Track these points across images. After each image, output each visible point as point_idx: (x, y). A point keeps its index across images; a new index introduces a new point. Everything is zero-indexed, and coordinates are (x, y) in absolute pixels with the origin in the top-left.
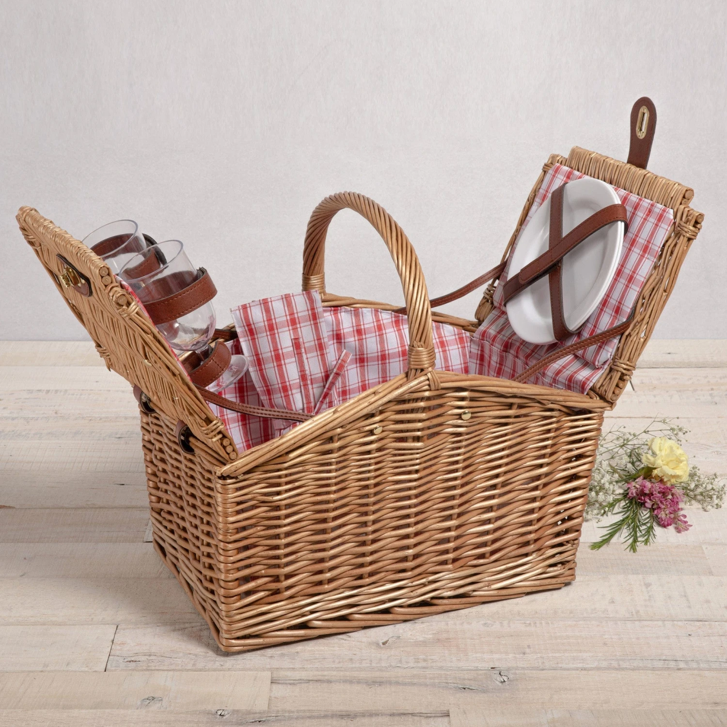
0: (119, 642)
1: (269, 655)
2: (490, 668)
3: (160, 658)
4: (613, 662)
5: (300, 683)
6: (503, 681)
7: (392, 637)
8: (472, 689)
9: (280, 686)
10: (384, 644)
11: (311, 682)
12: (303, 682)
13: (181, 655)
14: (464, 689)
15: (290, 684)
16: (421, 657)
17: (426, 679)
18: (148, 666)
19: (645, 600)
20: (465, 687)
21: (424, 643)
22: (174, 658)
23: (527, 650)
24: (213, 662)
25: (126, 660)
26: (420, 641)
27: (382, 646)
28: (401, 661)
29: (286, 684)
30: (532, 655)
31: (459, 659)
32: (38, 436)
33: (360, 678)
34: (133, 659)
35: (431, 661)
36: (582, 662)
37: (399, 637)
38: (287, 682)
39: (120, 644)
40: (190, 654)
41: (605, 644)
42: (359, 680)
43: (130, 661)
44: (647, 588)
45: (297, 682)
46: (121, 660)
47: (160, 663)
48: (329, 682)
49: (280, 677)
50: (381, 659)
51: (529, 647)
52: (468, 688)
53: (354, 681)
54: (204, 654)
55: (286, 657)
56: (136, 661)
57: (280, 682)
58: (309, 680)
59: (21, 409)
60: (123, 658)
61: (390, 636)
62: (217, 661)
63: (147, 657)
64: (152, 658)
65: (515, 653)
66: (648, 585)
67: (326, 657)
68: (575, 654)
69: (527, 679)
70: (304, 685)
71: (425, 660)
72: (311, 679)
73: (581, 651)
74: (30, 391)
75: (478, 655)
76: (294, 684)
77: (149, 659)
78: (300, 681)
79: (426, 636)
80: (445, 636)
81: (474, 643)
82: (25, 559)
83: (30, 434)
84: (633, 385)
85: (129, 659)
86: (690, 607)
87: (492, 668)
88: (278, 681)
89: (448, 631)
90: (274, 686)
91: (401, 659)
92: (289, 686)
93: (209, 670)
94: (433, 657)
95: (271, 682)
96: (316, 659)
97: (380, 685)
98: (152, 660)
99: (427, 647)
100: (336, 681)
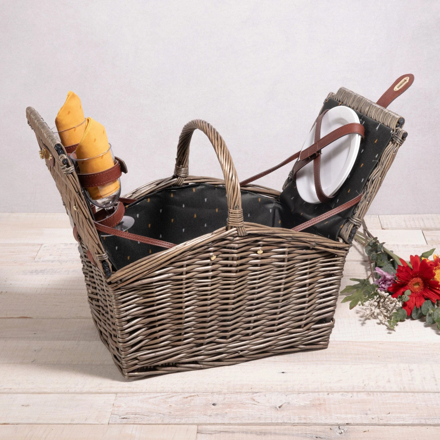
0: (117, 406)
1: (209, 415)
2: (345, 424)
3: (142, 416)
4: (422, 420)
5: (215, 433)
6: (341, 432)
7: (285, 403)
8: (321, 438)
9: (203, 435)
10: (280, 407)
11: (222, 433)
12: (217, 432)
13: (155, 414)
14: (317, 437)
15: (209, 434)
16: (303, 416)
17: (293, 431)
18: (135, 422)
19: (409, 380)
20: (317, 436)
21: (305, 407)
22: (151, 416)
23: (369, 412)
24: (174, 419)
25: (121, 417)
26: (302, 406)
27: (279, 409)
28: (290, 419)
29: (206, 433)
30: (372, 415)
31: (326, 417)
32: (67, 272)
33: (252, 430)
34: (125, 417)
35: (309, 419)
36: (402, 420)
37: (289, 403)
38: (207, 432)
39: (118, 407)
40: (160, 413)
41: (417, 408)
42: (252, 431)
43: (123, 418)
44: (411, 372)
45: (213, 432)
46: (118, 417)
47: (141, 420)
48: (233, 432)
49: (203, 429)
50: (278, 418)
51: (370, 410)
52: (319, 437)
53: (249, 432)
54: (169, 413)
55: (219, 416)
56: (127, 418)
57: (203, 432)
58: (221, 431)
59: (60, 255)
60: (119, 416)
61: (284, 402)
62: (177, 418)
63: (134, 415)
64: (137, 416)
65: (361, 414)
66: (411, 371)
67: (244, 416)
68: (398, 415)
69: (356, 431)
70: (218, 435)
71: (305, 419)
72: (222, 430)
73: (402, 413)
74: (66, 244)
75: (338, 415)
76: (211, 434)
77: (135, 417)
78: (215, 432)
79: (306, 402)
80: (318, 402)
81: (335, 407)
82: (35, 351)
83: (62, 271)
84: (427, 241)
85: (123, 417)
86: (436, 385)
87: (347, 424)
88: (201, 432)
89: (319, 399)
90: (199, 435)
91: (290, 417)
92: (208, 435)
93: (171, 424)
94: (310, 417)
95: (197, 433)
96: (238, 417)
97: (265, 435)
98: (137, 417)
99: (306, 409)
100: (237, 432)
